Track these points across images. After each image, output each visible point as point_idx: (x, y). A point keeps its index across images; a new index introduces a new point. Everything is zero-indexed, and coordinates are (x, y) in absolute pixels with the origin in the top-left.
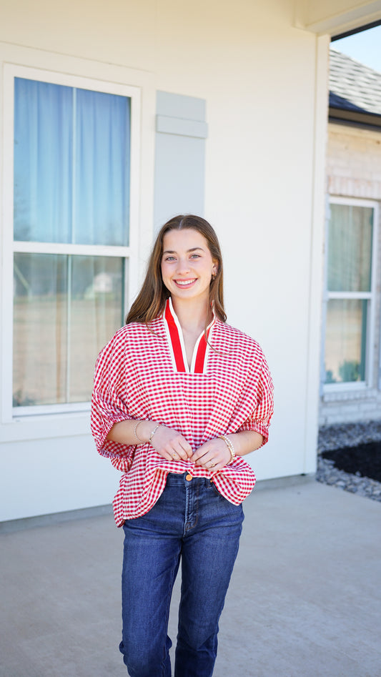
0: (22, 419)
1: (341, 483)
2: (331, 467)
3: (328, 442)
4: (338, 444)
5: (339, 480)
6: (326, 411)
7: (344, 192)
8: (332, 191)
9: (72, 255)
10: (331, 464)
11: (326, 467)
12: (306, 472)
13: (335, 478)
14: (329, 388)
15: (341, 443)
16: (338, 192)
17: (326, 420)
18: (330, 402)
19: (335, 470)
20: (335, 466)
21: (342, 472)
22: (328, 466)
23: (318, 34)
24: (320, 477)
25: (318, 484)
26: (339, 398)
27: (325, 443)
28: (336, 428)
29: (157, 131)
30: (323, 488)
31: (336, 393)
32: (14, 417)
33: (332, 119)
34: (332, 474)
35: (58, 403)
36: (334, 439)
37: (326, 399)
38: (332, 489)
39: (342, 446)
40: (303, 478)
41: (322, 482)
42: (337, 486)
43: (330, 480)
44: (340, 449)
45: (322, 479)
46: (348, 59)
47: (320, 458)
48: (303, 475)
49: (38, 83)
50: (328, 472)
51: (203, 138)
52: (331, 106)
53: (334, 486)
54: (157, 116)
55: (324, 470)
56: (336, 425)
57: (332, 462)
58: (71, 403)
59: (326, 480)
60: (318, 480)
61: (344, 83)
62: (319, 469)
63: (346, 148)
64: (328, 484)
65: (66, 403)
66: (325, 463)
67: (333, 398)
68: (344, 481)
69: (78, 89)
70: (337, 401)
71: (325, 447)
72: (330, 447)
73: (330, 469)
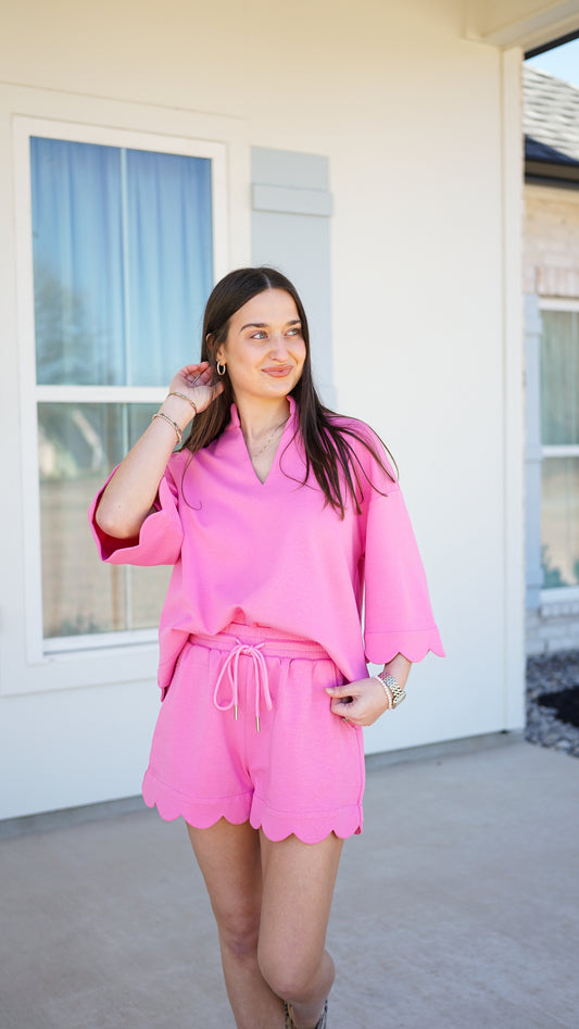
0: (58, 658)
1: (564, 744)
2: (551, 718)
3: (550, 679)
4: (564, 682)
5: (561, 739)
6: (545, 632)
7: (562, 290)
8: (542, 289)
9: (129, 404)
10: (552, 714)
11: (543, 720)
12: (509, 726)
13: (555, 736)
14: (549, 596)
15: (570, 680)
16: (553, 291)
17: (546, 646)
18: (552, 617)
19: (557, 724)
20: (558, 717)
21: (569, 725)
22: (546, 717)
23: (503, 48)
24: (532, 734)
25: (529, 747)
26: (566, 610)
27: (543, 682)
28: (563, 658)
29: (254, 209)
30: (535, 752)
31: (561, 604)
32: (46, 654)
33: (531, 177)
34: (552, 730)
35: (116, 631)
36: (558, 675)
37: (546, 612)
38: (549, 753)
39: (570, 686)
40: (504, 736)
41: (534, 743)
42: (558, 749)
43: (548, 739)
44: (567, 691)
45: (535, 738)
46: (565, 86)
47: (535, 706)
48: (504, 732)
49: (70, 144)
50: (545, 727)
51: (327, 217)
52: (528, 158)
53: (552, 749)
54: (253, 185)
55: (539, 724)
56: (563, 652)
57: (553, 711)
58: (134, 629)
59: (540, 739)
60: (529, 739)
61: (557, 122)
62: (530, 723)
63: (564, 222)
64: (545, 745)
65: (126, 629)
66: (541, 713)
67: (556, 612)
68: (570, 741)
69: (129, 151)
70: (562, 616)
71: (543, 687)
72: (552, 687)
73: (549, 722)
